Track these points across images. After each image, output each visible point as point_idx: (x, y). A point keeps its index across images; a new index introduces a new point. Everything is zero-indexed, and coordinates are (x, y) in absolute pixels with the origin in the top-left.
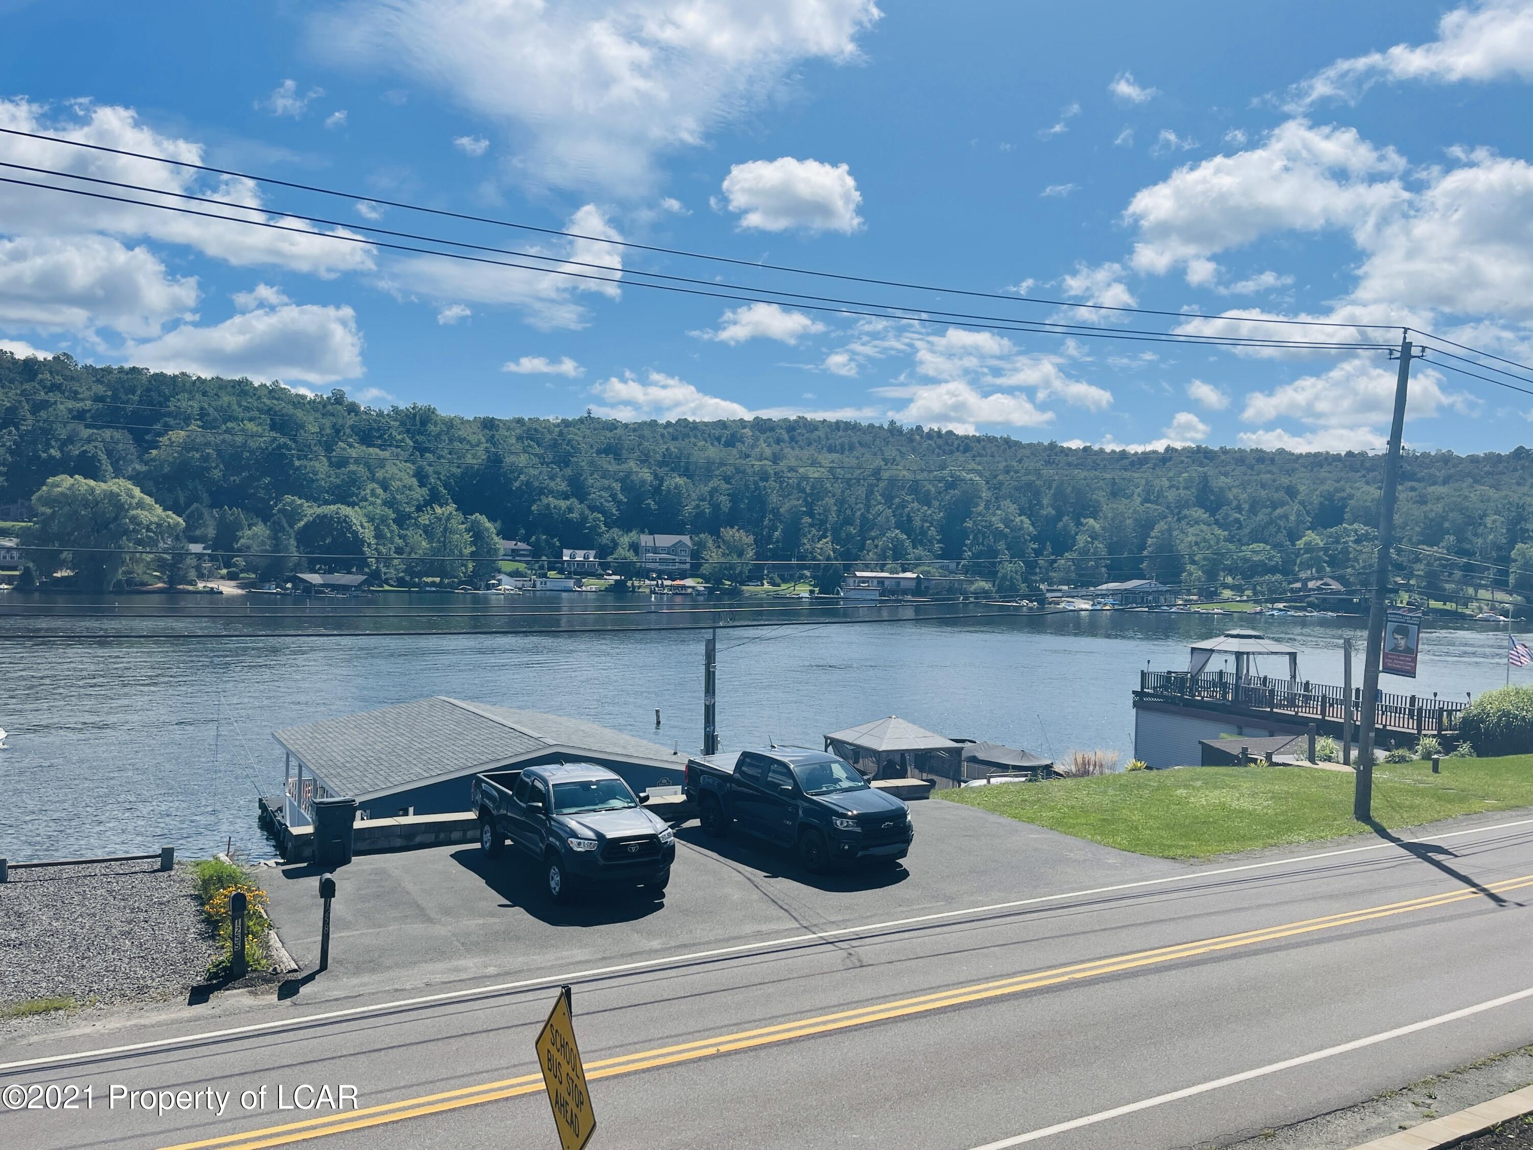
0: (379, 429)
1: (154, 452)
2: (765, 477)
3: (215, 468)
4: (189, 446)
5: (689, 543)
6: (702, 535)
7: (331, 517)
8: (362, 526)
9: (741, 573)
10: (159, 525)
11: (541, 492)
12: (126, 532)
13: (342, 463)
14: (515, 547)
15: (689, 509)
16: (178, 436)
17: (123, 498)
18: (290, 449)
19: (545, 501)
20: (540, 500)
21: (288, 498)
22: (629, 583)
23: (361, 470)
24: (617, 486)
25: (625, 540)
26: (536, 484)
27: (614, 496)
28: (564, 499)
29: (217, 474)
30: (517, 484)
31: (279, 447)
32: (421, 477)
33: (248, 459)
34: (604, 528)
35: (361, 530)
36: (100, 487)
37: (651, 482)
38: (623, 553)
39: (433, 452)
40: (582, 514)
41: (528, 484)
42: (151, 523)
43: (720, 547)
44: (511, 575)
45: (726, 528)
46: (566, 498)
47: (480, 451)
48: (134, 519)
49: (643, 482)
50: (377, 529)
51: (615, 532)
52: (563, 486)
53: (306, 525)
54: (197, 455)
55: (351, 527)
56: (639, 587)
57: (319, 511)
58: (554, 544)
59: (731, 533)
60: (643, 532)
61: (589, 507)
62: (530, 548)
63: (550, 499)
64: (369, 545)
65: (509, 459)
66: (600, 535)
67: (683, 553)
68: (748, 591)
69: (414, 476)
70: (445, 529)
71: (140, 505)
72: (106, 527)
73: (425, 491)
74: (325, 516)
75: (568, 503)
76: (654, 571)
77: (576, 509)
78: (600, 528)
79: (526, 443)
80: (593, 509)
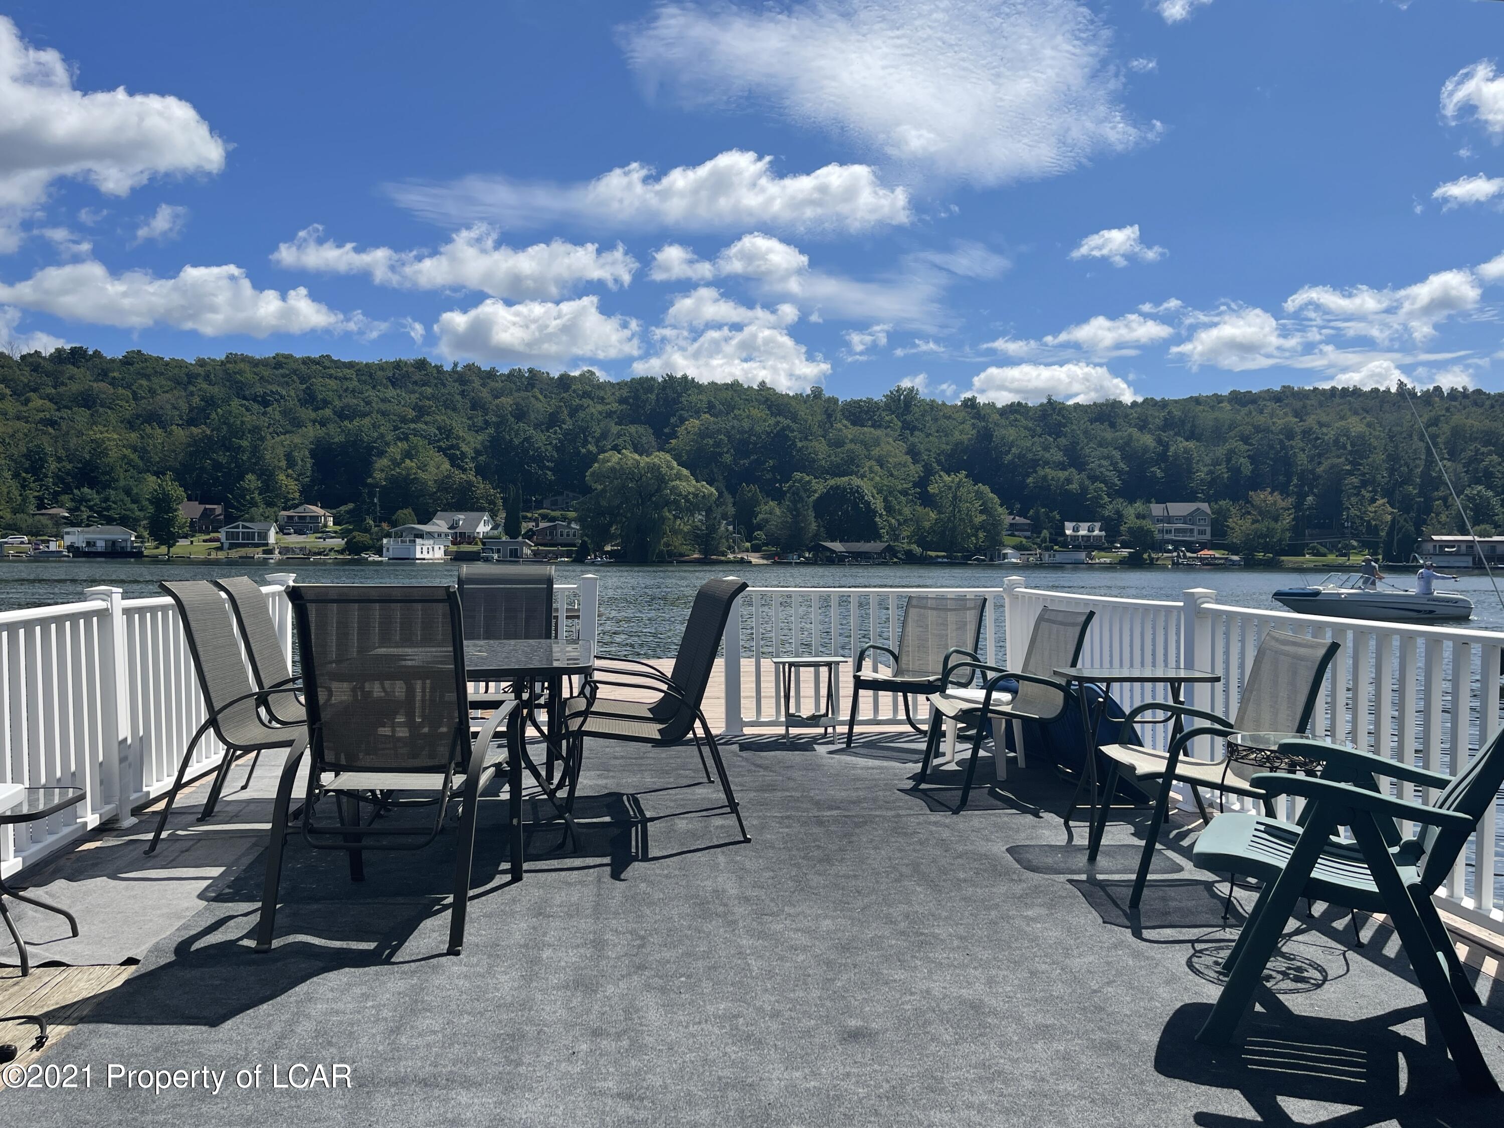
0: (867, 413)
1: (673, 441)
2: (1290, 435)
3: (727, 453)
4: (704, 434)
5: (1209, 511)
6: (1222, 503)
7: (845, 489)
8: (873, 497)
9: (1280, 540)
10: (696, 496)
11: (1035, 464)
12: (667, 503)
13: (838, 443)
14: (1013, 522)
15: (1202, 474)
16: (693, 424)
17: (664, 470)
18: (793, 431)
19: (1041, 473)
20: (1036, 472)
21: (797, 475)
22: (1145, 556)
23: (858, 449)
24: (1117, 454)
25: (1130, 511)
26: (1030, 456)
27: (1114, 464)
28: (1061, 469)
29: (728, 458)
30: (1010, 457)
31: (783, 429)
32: (913, 453)
33: (755, 444)
34: (1107, 499)
35: (873, 501)
36: (644, 460)
37: (1155, 448)
38: (1132, 522)
39: (921, 430)
40: (1081, 485)
41: (1020, 456)
42: (689, 493)
43: (1249, 513)
44: (1015, 547)
45: (1254, 490)
46: (1064, 469)
47: (967, 426)
48: (673, 490)
49: (1146, 449)
50: (885, 500)
51: (1120, 503)
52: (1059, 456)
53: (819, 498)
54: (711, 442)
55: (863, 497)
56: (1158, 559)
57: (832, 482)
58: (1054, 517)
59: (1264, 497)
60: (1151, 503)
61: (1089, 477)
62: (1028, 521)
63: (1047, 470)
64: (881, 516)
65: (998, 433)
66: (1103, 506)
67: (1202, 522)
68: (1289, 560)
69: (907, 453)
70: (955, 497)
71: (679, 477)
72: (650, 499)
73: (919, 467)
74: (838, 487)
75: (1067, 473)
76: (1168, 542)
77: (1075, 480)
78: (1102, 499)
79: (1012, 417)
80: (1094, 478)
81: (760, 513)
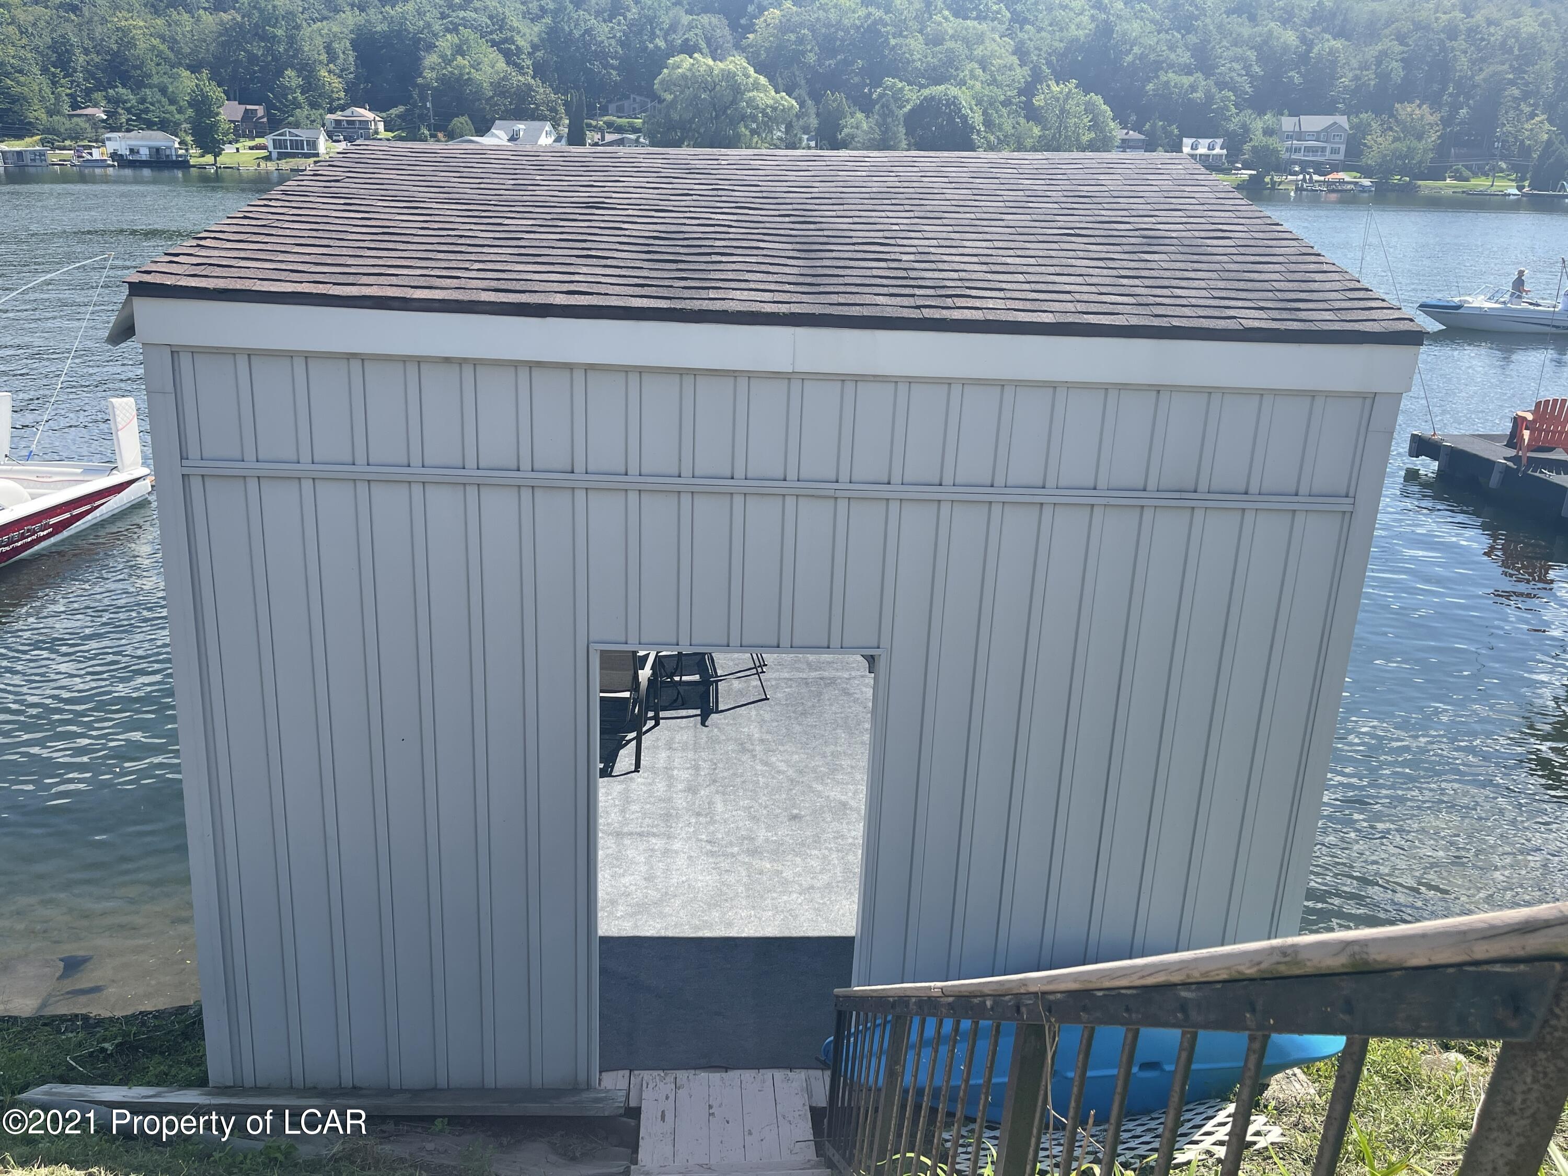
1: (750, 38)
2: (1453, 34)
3: (810, 51)
4: (785, 27)
5: (1347, 127)
6: (1363, 116)
7: (940, 100)
8: (971, 109)
9: (1420, 162)
10: (774, 109)
11: (1158, 66)
12: (743, 118)
13: (936, 40)
14: (1127, 137)
15: (1346, 80)
16: (774, 14)
17: (739, 78)
18: (886, 25)
19: (1163, 78)
20: (1158, 77)
21: (889, 80)
22: (1267, 179)
23: (959, 47)
24: (1252, 55)
25: (1258, 125)
26: (1153, 57)
27: (1248, 68)
28: (1186, 74)
29: (812, 58)
30: (1130, 58)
31: (875, 22)
32: (1021, 52)
33: (842, 39)
34: (1234, 110)
35: (971, 115)
36: (718, 66)
37: (1297, 47)
38: (1258, 138)
39: (1032, 23)
40: (1207, 93)
41: (1142, 57)
42: (767, 106)
43: (1391, 129)
45: (1401, 102)
46: (1190, 73)
47: (1086, 20)
48: (750, 102)
49: (1286, 48)
50: (985, 113)
51: (1247, 115)
52: (1186, 58)
53: (912, 111)
54: (793, 37)
55: (960, 110)
56: (1280, 183)
57: (926, 91)
58: (1172, 132)
59: (1410, 111)
60: (1282, 115)
61: (1217, 84)
62: (1143, 137)
63: (1171, 75)
64: (979, 132)
65: (1120, 28)
66: (1228, 119)
67: (1337, 139)
68: (1427, 187)
69: (1014, 53)
70: (1063, 111)
71: (756, 87)
72: (725, 112)
73: (1026, 71)
74: (933, 98)
75: (1192, 79)
76: (1295, 162)
77: (1201, 87)
78: (1228, 110)
80: (1222, 85)
81: (846, 126)
